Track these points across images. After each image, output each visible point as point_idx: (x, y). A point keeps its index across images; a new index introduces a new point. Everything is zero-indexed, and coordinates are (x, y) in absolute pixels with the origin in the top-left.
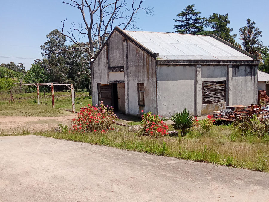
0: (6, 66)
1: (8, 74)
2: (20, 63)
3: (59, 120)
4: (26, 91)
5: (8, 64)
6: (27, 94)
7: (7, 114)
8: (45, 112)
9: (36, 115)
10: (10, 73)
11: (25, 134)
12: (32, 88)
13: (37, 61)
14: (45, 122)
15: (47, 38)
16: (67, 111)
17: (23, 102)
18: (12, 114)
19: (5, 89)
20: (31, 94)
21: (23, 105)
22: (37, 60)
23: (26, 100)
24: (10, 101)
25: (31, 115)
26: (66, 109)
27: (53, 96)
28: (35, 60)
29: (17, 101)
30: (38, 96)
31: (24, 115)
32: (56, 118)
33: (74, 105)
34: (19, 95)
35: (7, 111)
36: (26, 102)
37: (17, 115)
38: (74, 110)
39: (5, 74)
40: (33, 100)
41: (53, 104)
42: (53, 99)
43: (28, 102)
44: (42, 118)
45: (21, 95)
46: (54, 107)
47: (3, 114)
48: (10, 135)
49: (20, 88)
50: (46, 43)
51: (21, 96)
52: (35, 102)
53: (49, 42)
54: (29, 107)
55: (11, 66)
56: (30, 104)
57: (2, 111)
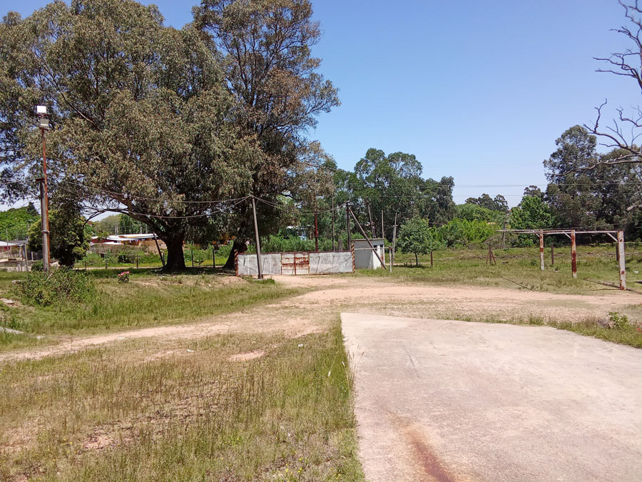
0: (476, 200)
1: (478, 215)
2: (499, 195)
3: (591, 302)
4: (513, 245)
5: (479, 198)
6: (516, 250)
7: (488, 284)
8: (559, 285)
9: (541, 289)
10: (482, 213)
11: (534, 323)
12: (525, 239)
13: (531, 189)
14: (565, 304)
15: (557, 144)
16: (604, 284)
17: (509, 263)
18: (497, 284)
19: (477, 241)
20: (523, 249)
21: (512, 269)
22: (530, 187)
23: (515, 261)
24: (489, 262)
25: (532, 288)
26: (602, 282)
27: (574, 255)
28: (527, 188)
29: (499, 262)
30: (542, 254)
31: (519, 289)
32: (585, 298)
33: (623, 273)
34: (501, 252)
35: (487, 279)
36: (517, 265)
37: (506, 287)
38: (624, 284)
39: (474, 215)
40: (530, 262)
41: (574, 270)
42: (574, 260)
43: (521, 264)
44: (555, 296)
45: (504, 250)
46: (575, 275)
47: (481, 284)
48: (505, 322)
49: (502, 239)
50: (554, 155)
51: (505, 254)
52: (533, 264)
53: (561, 151)
54: (525, 273)
55: (485, 200)
56: (525, 268)
57: (478, 279)
